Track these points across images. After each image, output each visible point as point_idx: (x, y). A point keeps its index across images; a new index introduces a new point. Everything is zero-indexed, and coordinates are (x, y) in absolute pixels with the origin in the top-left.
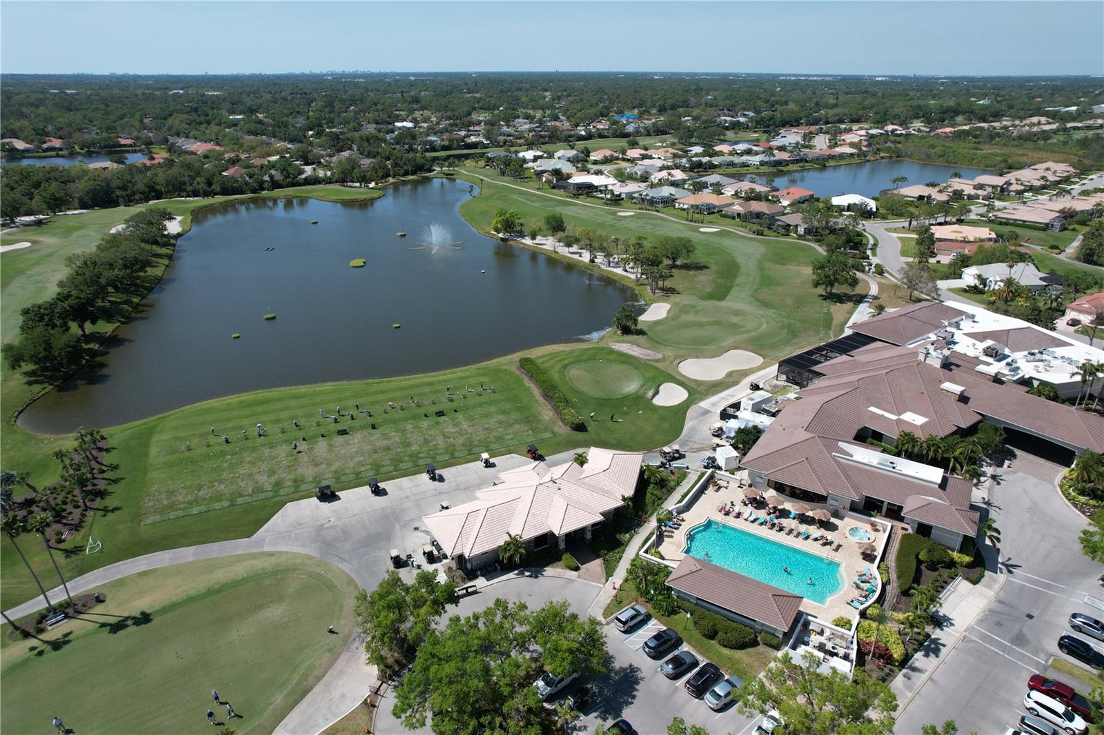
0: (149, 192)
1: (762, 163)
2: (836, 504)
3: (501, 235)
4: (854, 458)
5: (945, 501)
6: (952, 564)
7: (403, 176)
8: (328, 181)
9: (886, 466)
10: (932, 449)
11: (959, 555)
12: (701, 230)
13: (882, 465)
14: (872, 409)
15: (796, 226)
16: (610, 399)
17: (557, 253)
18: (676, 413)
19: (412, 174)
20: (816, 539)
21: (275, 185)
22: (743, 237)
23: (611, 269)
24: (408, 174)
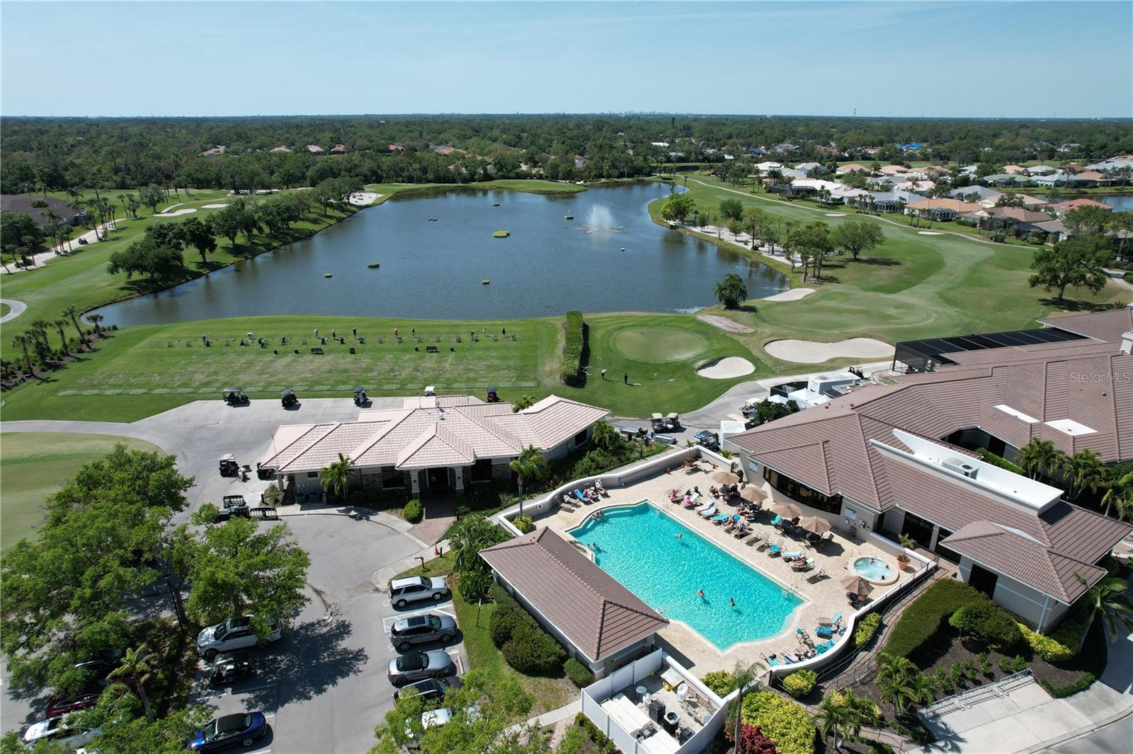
0: (371, 176)
1: (1058, 184)
2: (853, 517)
3: (672, 223)
4: (916, 456)
5: (1042, 540)
6: (1022, 649)
7: (618, 177)
8: (541, 177)
9: (954, 469)
10: (1081, 472)
11: (1042, 637)
12: (920, 233)
13: (949, 467)
14: (1004, 408)
15: (1058, 233)
16: (646, 364)
17: (722, 240)
18: (716, 386)
19: (628, 177)
20: (788, 560)
21: (487, 177)
22: (974, 242)
23: (773, 257)
24: (624, 177)
